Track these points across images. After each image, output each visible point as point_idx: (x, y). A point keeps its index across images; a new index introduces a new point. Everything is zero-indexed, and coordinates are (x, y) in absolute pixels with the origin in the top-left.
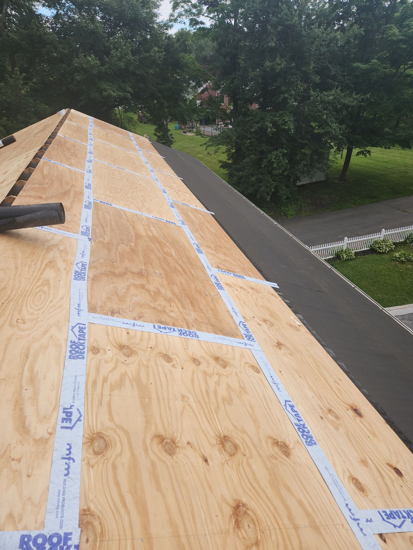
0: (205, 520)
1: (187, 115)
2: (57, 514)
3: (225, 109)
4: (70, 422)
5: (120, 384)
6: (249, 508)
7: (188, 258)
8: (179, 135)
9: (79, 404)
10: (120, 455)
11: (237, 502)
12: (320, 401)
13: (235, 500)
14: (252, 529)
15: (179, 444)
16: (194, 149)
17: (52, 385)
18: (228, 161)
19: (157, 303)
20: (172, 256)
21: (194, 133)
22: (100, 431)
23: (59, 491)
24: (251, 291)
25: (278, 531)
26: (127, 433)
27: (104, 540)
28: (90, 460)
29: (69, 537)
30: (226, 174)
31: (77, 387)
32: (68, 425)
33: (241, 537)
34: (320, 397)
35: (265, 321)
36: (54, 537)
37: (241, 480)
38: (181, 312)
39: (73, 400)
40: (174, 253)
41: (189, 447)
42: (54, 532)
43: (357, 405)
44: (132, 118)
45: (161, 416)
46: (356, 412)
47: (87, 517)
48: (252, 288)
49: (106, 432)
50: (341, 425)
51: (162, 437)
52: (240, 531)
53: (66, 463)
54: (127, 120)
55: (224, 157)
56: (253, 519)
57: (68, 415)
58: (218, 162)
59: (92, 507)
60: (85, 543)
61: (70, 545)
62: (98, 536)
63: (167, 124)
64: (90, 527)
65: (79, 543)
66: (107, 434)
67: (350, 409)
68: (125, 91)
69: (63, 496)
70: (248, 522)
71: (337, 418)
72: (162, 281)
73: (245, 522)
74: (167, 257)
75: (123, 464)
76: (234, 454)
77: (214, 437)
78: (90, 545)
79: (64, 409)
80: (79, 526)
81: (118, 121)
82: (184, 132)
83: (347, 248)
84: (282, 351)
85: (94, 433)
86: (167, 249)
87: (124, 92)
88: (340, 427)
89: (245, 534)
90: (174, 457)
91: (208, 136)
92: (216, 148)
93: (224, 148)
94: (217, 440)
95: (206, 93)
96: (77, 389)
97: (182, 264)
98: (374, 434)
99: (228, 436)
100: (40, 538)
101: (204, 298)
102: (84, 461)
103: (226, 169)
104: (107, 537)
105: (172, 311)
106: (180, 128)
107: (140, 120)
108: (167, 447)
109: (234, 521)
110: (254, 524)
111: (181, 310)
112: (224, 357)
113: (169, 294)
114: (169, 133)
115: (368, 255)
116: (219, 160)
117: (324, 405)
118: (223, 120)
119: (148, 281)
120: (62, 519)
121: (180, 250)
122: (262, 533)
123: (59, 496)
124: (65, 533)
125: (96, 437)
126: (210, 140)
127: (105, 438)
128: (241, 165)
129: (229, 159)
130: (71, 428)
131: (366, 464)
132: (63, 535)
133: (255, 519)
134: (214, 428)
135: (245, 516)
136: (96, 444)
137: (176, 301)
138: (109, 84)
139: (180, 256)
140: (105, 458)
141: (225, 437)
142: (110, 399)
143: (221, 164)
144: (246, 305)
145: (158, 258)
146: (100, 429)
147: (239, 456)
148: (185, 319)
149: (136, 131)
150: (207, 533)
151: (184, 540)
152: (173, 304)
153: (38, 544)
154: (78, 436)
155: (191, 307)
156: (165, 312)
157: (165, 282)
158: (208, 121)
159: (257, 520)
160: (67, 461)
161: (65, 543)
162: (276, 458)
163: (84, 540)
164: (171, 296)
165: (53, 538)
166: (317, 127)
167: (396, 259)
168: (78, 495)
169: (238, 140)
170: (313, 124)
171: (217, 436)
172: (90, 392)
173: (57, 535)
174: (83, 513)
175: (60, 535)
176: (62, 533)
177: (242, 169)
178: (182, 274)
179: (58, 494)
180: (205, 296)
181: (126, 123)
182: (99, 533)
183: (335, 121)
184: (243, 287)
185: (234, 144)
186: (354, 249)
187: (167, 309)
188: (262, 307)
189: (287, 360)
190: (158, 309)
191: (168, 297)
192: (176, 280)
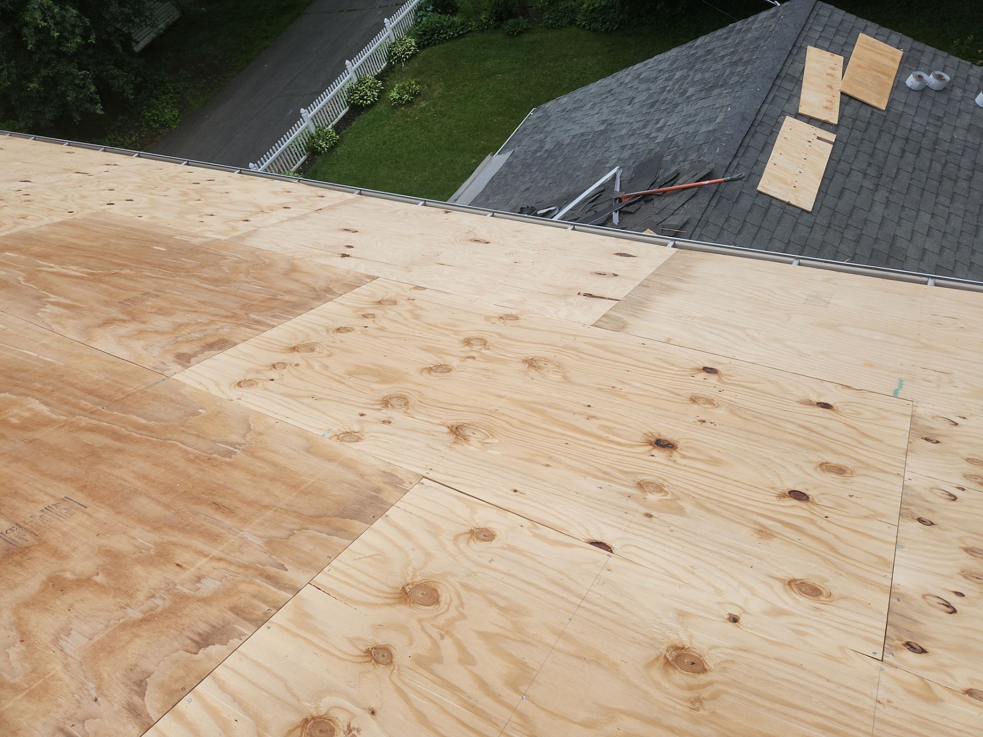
7: (91, 392)
12: (613, 482)
19: (141, 596)
20: (47, 423)
24: (295, 357)
35: (386, 403)
38: (220, 559)
40: (44, 409)
43: (651, 431)
46: (664, 447)
48: (294, 349)
50: (677, 498)
67: (652, 449)
72: (91, 516)
74: (37, 435)
83: (316, 127)
84: (473, 440)
86: (16, 411)
88: (680, 503)
97: (94, 422)
101: (230, 464)
105: (199, 579)
111: (216, 553)
113: (145, 538)
115: (354, 120)
117: (625, 486)
119: (55, 553)
121: (49, 388)
131: (767, 531)
137: (179, 537)
139: (67, 403)
144: (321, 399)
145: (17, 460)
148: (246, 567)
152: (182, 556)
155: (228, 522)
156: (183, 598)
157: (103, 514)
164: (154, 537)
178: (120, 451)
180: (228, 460)
184: (274, 362)
186: (327, 123)
187: (182, 585)
188: (351, 374)
189: (498, 453)
190: (159, 609)
191: (149, 550)
192: (125, 480)
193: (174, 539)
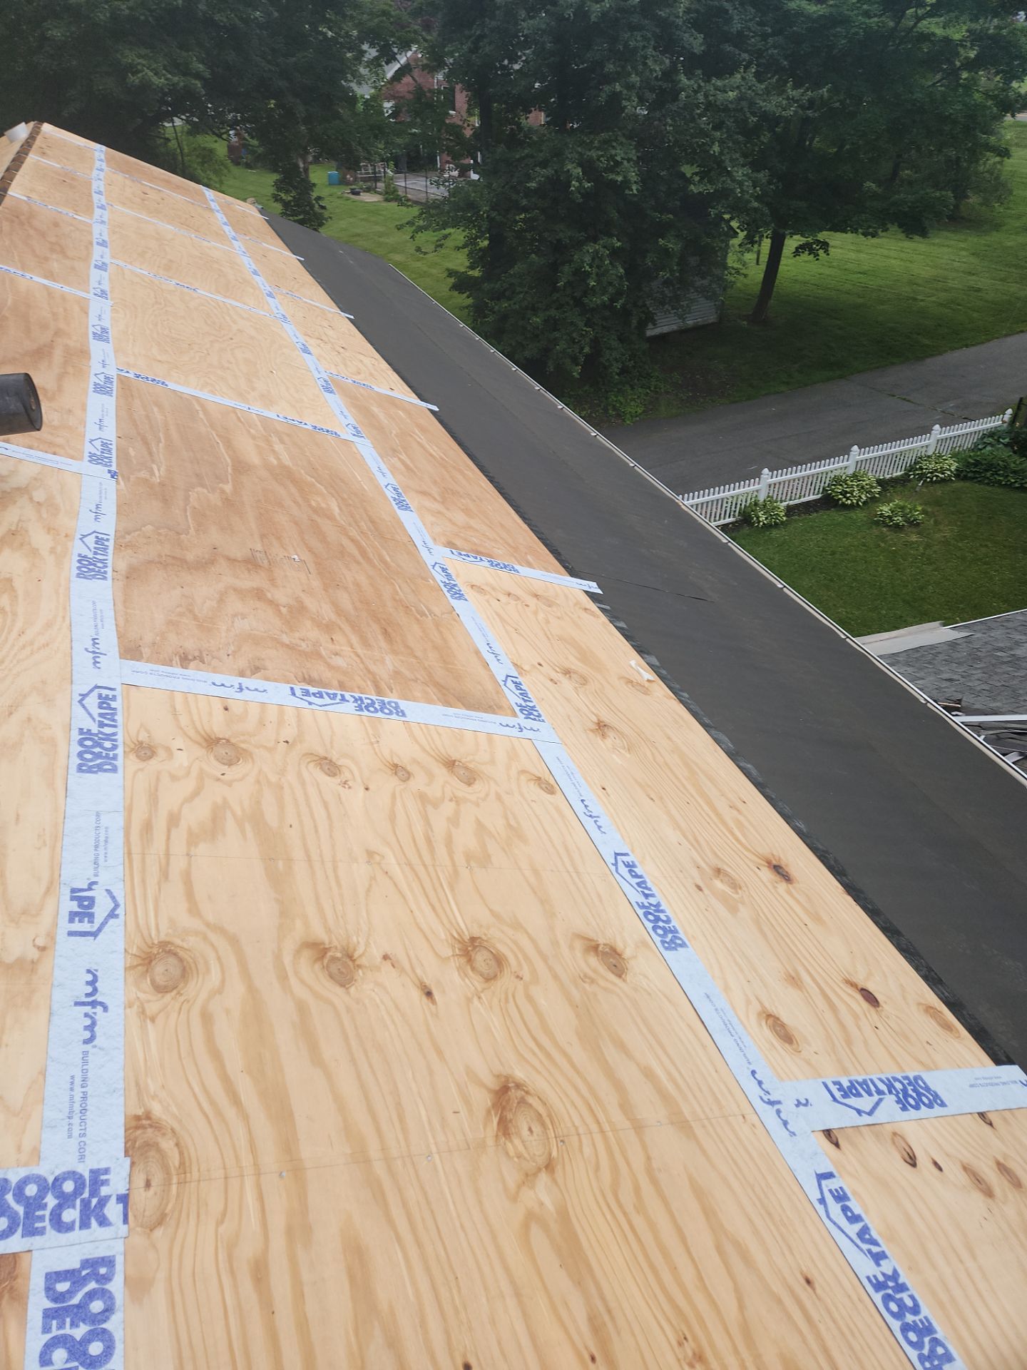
0: (430, 1123)
1: (360, 144)
2: (70, 1130)
3: (458, 126)
4: (91, 922)
5: (213, 828)
6: (532, 1091)
7: (372, 522)
8: (339, 201)
9: (111, 877)
10: (220, 990)
11: (503, 1079)
12: (697, 850)
13: (498, 1076)
14: (538, 1135)
15: (363, 961)
16: (382, 240)
17: (39, 836)
18: (471, 273)
19: (297, 635)
20: (331, 517)
21: (380, 194)
22: (167, 939)
23: (73, 1077)
24: (532, 602)
25: (598, 1138)
26: (234, 941)
27: (188, 1180)
28: (146, 1005)
29: (103, 1177)
30: (468, 307)
31: (102, 839)
32: (85, 926)
33: (512, 1153)
34: (697, 841)
35: (567, 672)
36: (65, 1179)
37: (512, 1033)
38: (358, 656)
39: (96, 869)
40: (336, 510)
41: (387, 966)
42: (64, 1169)
43: (782, 856)
44: (211, 151)
45: (317, 898)
46: (779, 873)
47: (144, 1133)
48: (536, 596)
49: (183, 941)
50: (743, 903)
51: (322, 947)
52: (511, 1141)
53: (86, 1015)
54: (198, 156)
56: (540, 1115)
57: (84, 906)
58: (446, 274)
59: (157, 1110)
60: (142, 1190)
61: (105, 1196)
62: (173, 1172)
63: (306, 170)
64: (152, 1153)
65: (128, 1190)
66: (185, 945)
67: (764, 866)
68: (186, 72)
69: (84, 1090)
70: (527, 1122)
71: (735, 886)
72: (308, 579)
73: (522, 1122)
74: (319, 520)
75: (228, 1012)
76: (495, 976)
77: (447, 941)
78: (156, 1194)
79: (73, 891)
80: (127, 1154)
81: (175, 157)
82: (353, 192)
83: (768, 497)
84: (609, 742)
85: (153, 944)
86: (319, 499)
87: (185, 74)
88: (740, 906)
89: (521, 1148)
90: (352, 990)
91: (417, 203)
92: (439, 235)
93: (458, 235)
94: (453, 947)
95: (408, 79)
96: (102, 843)
97: (359, 538)
98: (818, 919)
99: (479, 938)
100: (30, 1183)
101: (418, 620)
102: (130, 1007)
103: (465, 295)
104: (195, 1174)
105: (336, 654)
106: (343, 182)
107: (235, 155)
108: (334, 968)
109: (495, 1120)
110: (543, 1124)
111: (360, 651)
112: (468, 759)
113: (328, 613)
114: (314, 195)
115: (817, 512)
116: (448, 270)
117: (704, 860)
118: (456, 157)
119: (272, 581)
120: (83, 1139)
121: (351, 502)
122: (560, 1144)
123: (72, 1089)
124: (92, 1171)
125: (158, 953)
126: (421, 214)
127: (181, 953)
128: (504, 281)
129: (472, 267)
130: (94, 934)
131: (799, 983)
132: (87, 1175)
133: (544, 1115)
134: (445, 921)
135: (523, 1109)
136: (159, 969)
137: (347, 628)
138: (143, 51)
139: (352, 517)
140: (182, 999)
141: (473, 939)
142: (189, 864)
143: (452, 280)
144: (521, 634)
145: (296, 523)
146: (167, 935)
147: (506, 982)
148: (369, 671)
149: (224, 188)
150: (434, 1149)
151: (379, 1169)
152: (338, 637)
153: (27, 1197)
154: (113, 952)
155: (383, 644)
156: (320, 656)
157: (316, 583)
158: (415, 162)
159: (550, 1116)
160: (88, 1009)
161: (94, 1193)
162: (593, 981)
163: (140, 1181)
164: (333, 617)
165: (62, 1183)
166: (697, 179)
167: (884, 522)
168: (121, 1085)
169: (494, 214)
170: (688, 170)
171: (455, 938)
172: (136, 849)
173: (73, 1175)
174: (134, 1123)
175: (81, 1176)
176: (84, 1169)
177: (507, 293)
178: (358, 563)
179: (69, 1086)
181: (196, 166)
182: (175, 1167)
183: (742, 161)
184: (512, 592)
185: (485, 225)
186: (783, 499)
187: (325, 649)
188: (560, 639)
189: (620, 762)
190: (300, 648)
191: (324, 619)
192: (345, 578)
193: (343, 626)
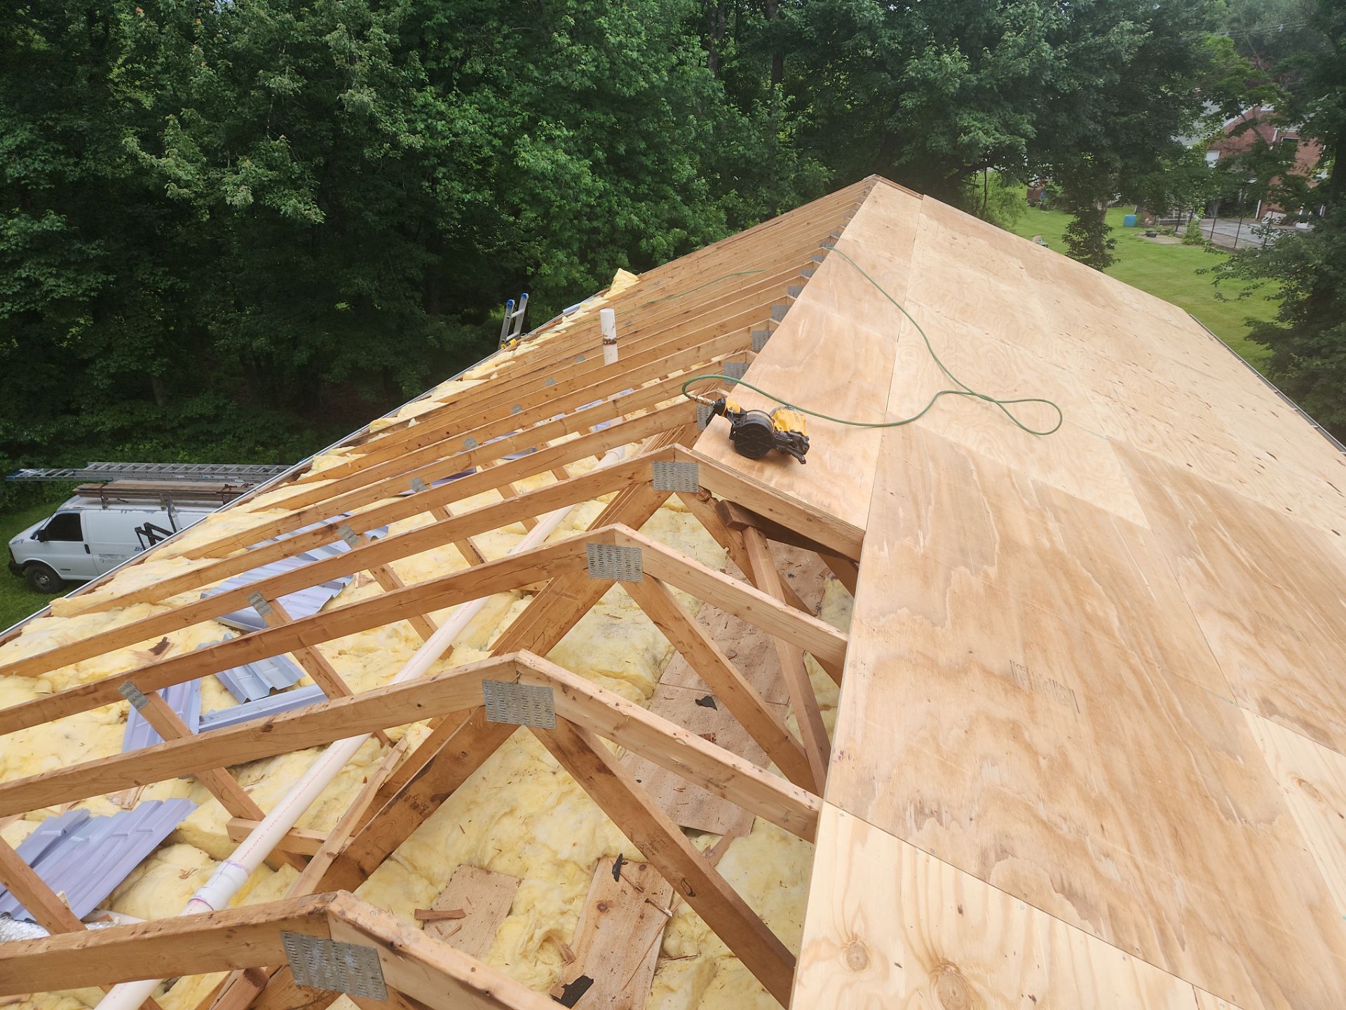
1: (1174, 192)
3: (1302, 178)
8: (1131, 242)
16: (1169, 281)
18: (1279, 324)
21: (1179, 237)
30: (1264, 359)
44: (1013, 196)
54: (999, 200)
55: (1268, 312)
58: (1245, 322)
63: (1103, 213)
68: (1012, 130)
81: (978, 202)
82: (1149, 235)
87: (1012, 133)
91: (1222, 247)
92: (1247, 284)
93: (1274, 286)
95: (1250, 132)
103: (1265, 346)
106: (1140, 224)
107: (1033, 199)
114: (1107, 237)
116: (1248, 319)
118: (1288, 206)
126: (1233, 260)
128: (1322, 338)
129: (1282, 319)
138: (980, 115)
143: (1251, 329)
149: (1016, 227)
158: (1228, 208)
169: (1326, 268)
177: (1323, 350)
181: (994, 208)
185: (1312, 279)
